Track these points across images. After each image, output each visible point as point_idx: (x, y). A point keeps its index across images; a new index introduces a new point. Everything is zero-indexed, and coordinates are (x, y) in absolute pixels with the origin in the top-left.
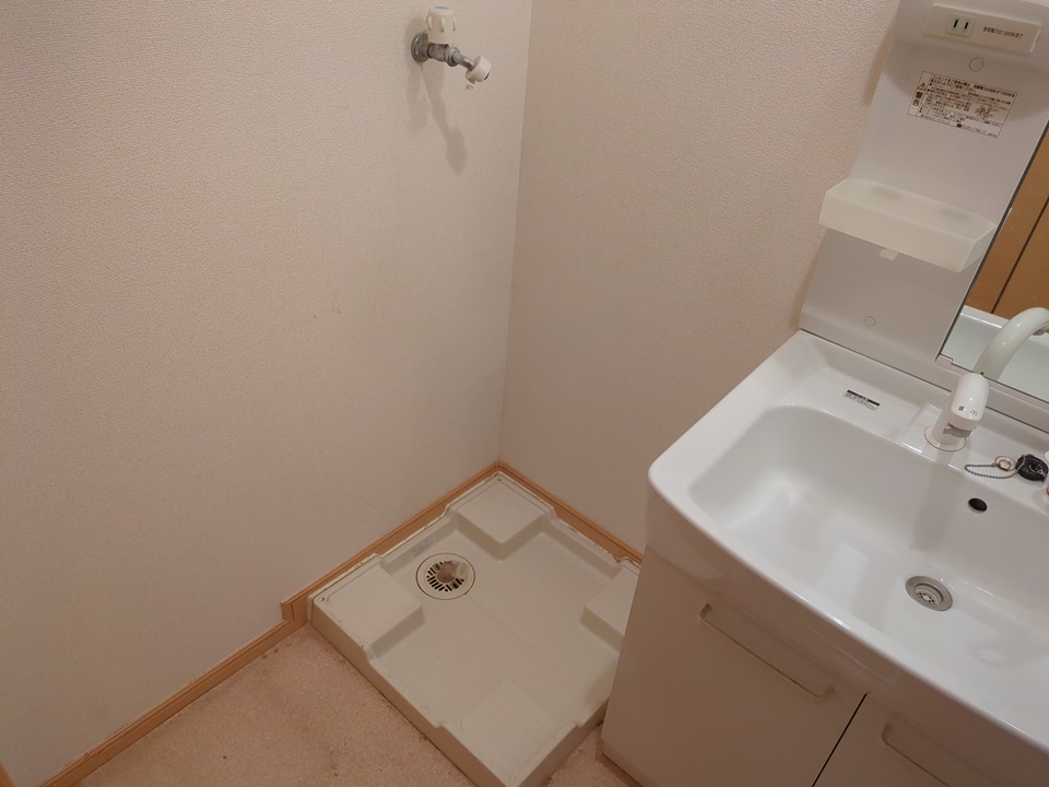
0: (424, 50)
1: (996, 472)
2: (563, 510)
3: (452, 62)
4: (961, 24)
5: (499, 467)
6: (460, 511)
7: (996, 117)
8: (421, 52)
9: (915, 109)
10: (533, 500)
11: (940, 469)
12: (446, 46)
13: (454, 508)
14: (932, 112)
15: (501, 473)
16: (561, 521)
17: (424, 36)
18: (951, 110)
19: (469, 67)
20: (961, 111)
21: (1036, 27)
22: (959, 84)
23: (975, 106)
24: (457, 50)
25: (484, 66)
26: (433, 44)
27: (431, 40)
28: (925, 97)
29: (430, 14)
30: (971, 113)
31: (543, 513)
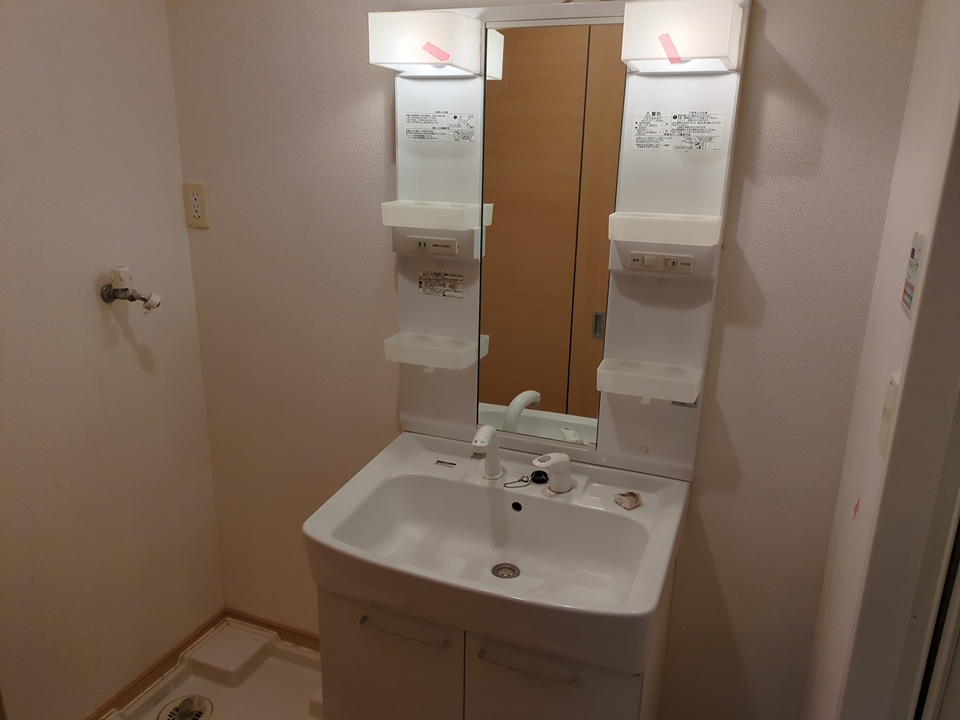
0: (110, 294)
1: (522, 484)
2: (285, 633)
3: (132, 299)
4: (422, 245)
5: (227, 614)
6: (193, 657)
7: (459, 288)
8: (108, 296)
9: (421, 290)
10: (260, 632)
11: (492, 490)
12: (127, 289)
13: (187, 656)
14: (430, 291)
15: (228, 619)
16: (285, 642)
17: (110, 286)
18: (438, 288)
19: (145, 300)
20: (442, 287)
21: (455, 242)
22: (437, 275)
23: (448, 285)
24: (134, 291)
25: (155, 299)
26: (117, 290)
27: (115, 287)
28: (423, 283)
29: (112, 271)
30: (447, 288)
31: (268, 640)
